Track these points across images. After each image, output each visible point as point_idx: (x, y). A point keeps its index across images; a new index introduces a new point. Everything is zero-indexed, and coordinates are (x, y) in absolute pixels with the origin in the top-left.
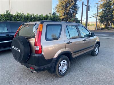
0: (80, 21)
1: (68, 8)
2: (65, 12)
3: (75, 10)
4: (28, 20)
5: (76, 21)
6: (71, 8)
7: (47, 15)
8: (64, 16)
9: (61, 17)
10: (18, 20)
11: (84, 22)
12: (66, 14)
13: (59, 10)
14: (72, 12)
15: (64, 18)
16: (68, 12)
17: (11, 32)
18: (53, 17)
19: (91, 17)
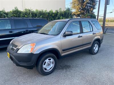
0: (97, 17)
1: (85, 3)
2: (82, 7)
3: (92, 5)
4: (37, 16)
5: (91, 16)
6: (88, 3)
7: (57, 11)
8: (80, 11)
9: (77, 12)
10: (26, 16)
11: (102, 17)
12: (82, 9)
13: (75, 6)
14: (90, 7)
15: (80, 14)
16: (84, 7)
17: (14, 28)
18: (63, 13)
19: (112, 12)
